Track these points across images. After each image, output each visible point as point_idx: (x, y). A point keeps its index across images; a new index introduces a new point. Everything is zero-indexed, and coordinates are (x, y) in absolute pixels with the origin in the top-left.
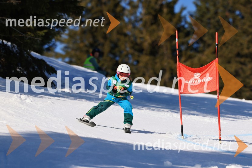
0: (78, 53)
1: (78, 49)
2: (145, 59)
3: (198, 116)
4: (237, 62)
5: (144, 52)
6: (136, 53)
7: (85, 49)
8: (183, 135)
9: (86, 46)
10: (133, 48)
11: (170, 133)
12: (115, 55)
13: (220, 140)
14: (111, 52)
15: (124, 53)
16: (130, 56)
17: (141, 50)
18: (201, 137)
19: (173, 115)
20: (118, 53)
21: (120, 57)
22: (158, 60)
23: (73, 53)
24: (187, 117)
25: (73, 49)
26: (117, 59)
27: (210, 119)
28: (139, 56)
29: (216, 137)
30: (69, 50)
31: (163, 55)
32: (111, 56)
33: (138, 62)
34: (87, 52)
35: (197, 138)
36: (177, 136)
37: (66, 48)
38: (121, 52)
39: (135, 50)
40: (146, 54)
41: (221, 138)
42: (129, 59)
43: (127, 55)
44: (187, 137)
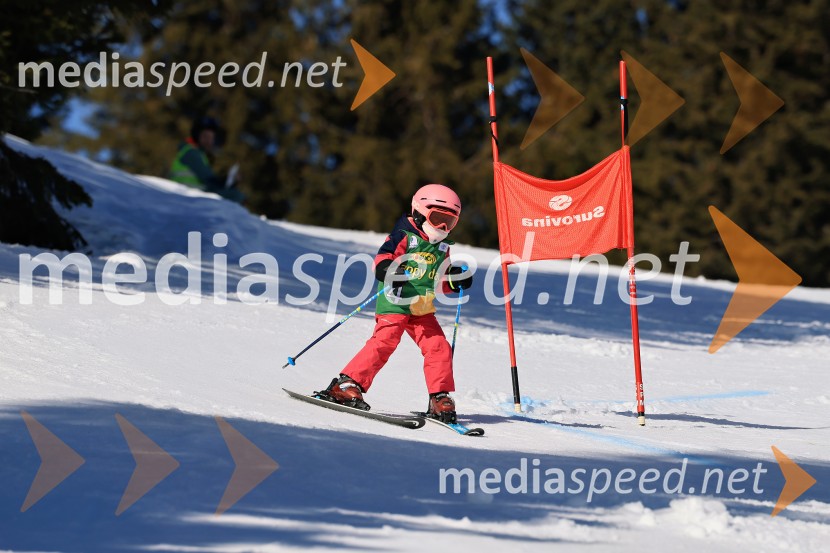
0: (141, 133)
1: (141, 120)
2: (361, 148)
3: (560, 337)
4: (664, 153)
5: (361, 126)
6: (334, 131)
7: (164, 119)
8: (517, 400)
9: (166, 109)
10: (321, 112)
11: (477, 395)
12: (263, 138)
13: (642, 413)
14: (249, 127)
15: (295, 130)
16: (313, 140)
17: (349, 121)
18: (576, 405)
19: (479, 336)
20: (273, 132)
21: (280, 143)
22: (404, 153)
23: (124, 132)
24: (524, 339)
25: (123, 121)
26: (272, 149)
27: (600, 346)
28: (342, 141)
29: (625, 404)
30: (113, 124)
31: (421, 133)
32: (251, 140)
33: (340, 159)
34: (172, 129)
35: (564, 408)
36: (497, 403)
37: (100, 116)
38: (282, 128)
39: (330, 120)
40: (367, 134)
41: (643, 407)
42: (310, 148)
43: (302, 138)
44: (533, 405)
